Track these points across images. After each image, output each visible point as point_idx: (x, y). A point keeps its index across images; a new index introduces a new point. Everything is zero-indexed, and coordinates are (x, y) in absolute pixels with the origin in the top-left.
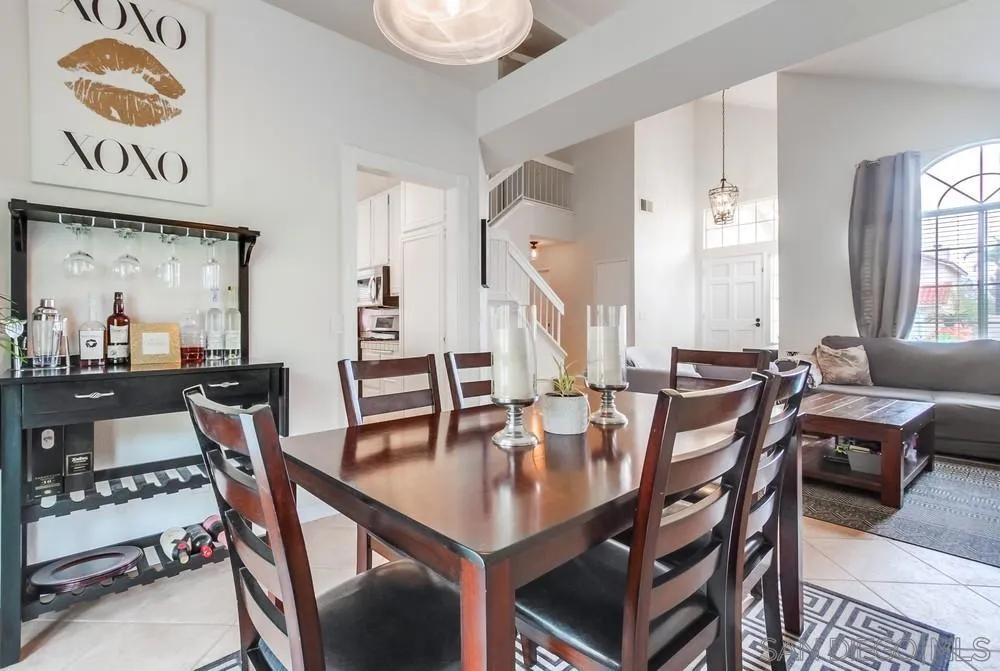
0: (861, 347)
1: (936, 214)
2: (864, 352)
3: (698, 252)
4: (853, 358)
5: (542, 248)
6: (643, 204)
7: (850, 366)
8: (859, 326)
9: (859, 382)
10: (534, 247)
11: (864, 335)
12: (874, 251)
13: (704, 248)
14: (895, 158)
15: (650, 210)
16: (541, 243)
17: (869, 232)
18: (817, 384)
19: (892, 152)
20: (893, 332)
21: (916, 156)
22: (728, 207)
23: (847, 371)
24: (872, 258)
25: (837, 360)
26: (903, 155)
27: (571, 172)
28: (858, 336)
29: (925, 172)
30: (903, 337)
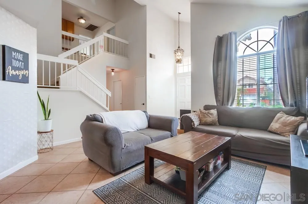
0: (216, 109)
1: (243, 57)
2: (216, 112)
3: (176, 74)
4: (212, 114)
5: (116, 72)
6: (151, 56)
7: (210, 117)
8: (216, 101)
9: (213, 124)
10: (113, 71)
11: (218, 104)
12: (221, 71)
13: (178, 73)
14: (228, 34)
15: (154, 58)
16: (116, 70)
17: (220, 64)
18: (196, 126)
19: (227, 33)
20: (228, 104)
21: (235, 34)
22: (181, 57)
23: (209, 119)
24: (221, 74)
25: (205, 115)
26: (231, 33)
27: (128, 44)
28: (216, 105)
29: (239, 40)
30: (231, 106)
